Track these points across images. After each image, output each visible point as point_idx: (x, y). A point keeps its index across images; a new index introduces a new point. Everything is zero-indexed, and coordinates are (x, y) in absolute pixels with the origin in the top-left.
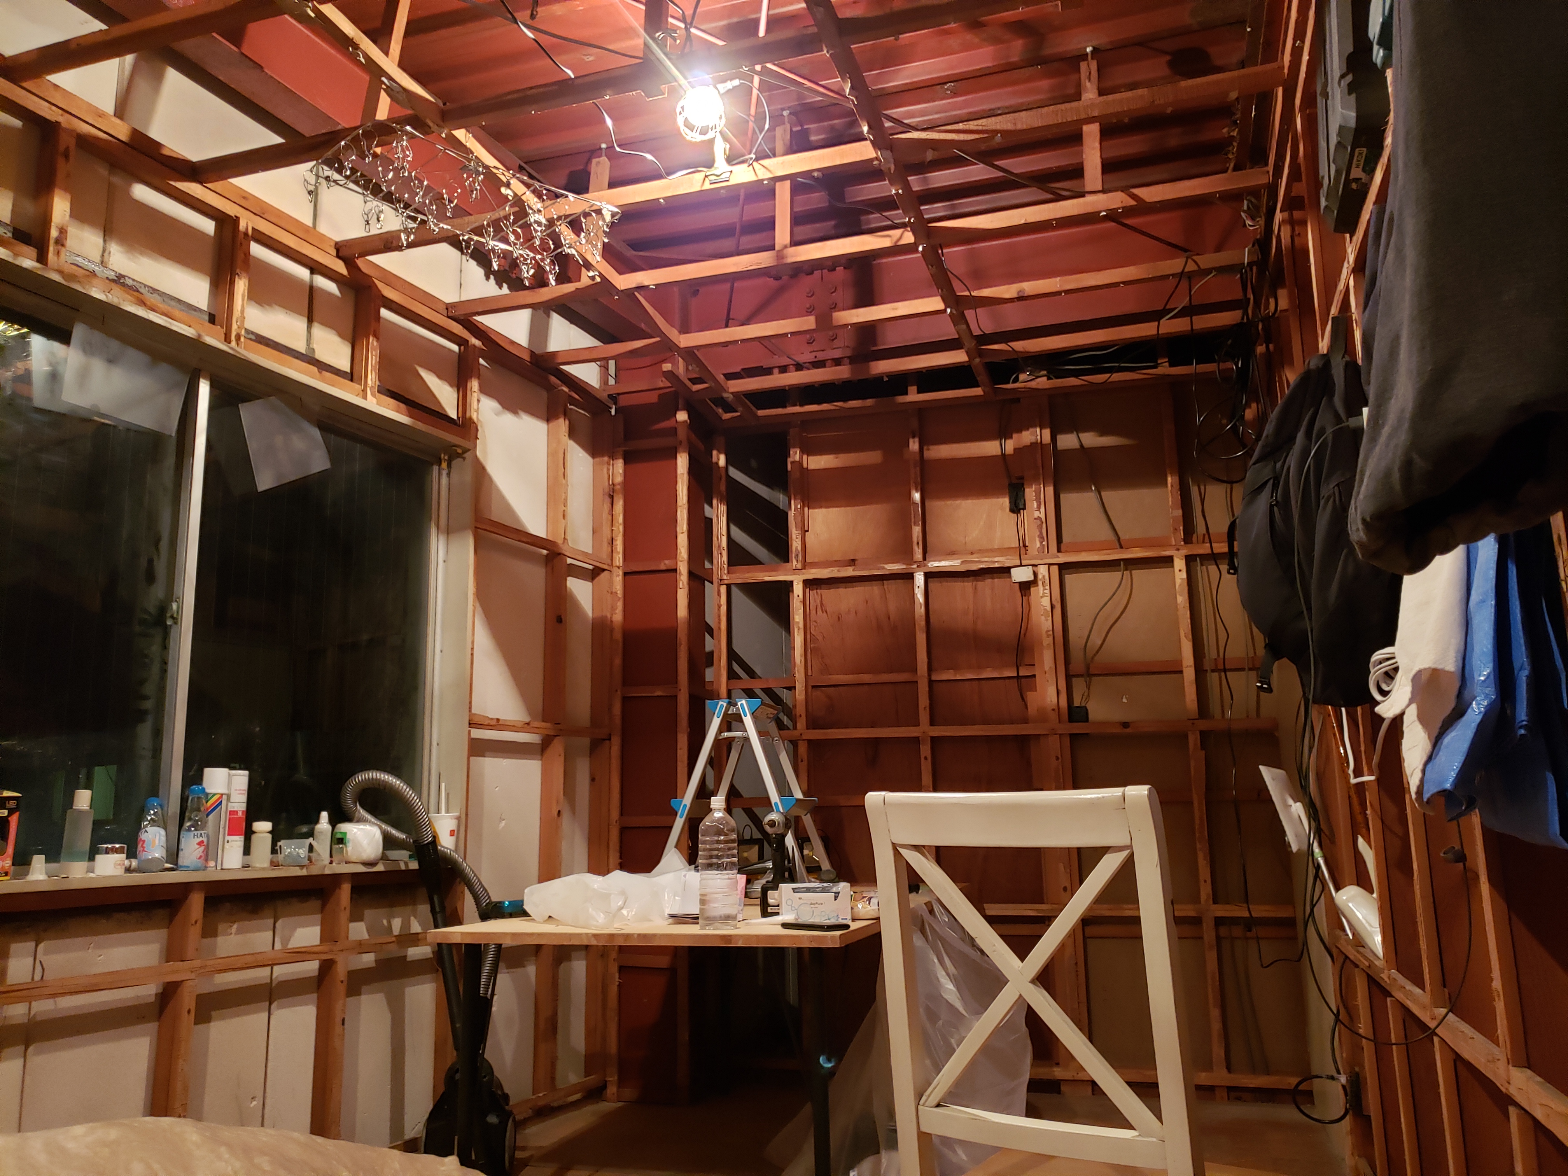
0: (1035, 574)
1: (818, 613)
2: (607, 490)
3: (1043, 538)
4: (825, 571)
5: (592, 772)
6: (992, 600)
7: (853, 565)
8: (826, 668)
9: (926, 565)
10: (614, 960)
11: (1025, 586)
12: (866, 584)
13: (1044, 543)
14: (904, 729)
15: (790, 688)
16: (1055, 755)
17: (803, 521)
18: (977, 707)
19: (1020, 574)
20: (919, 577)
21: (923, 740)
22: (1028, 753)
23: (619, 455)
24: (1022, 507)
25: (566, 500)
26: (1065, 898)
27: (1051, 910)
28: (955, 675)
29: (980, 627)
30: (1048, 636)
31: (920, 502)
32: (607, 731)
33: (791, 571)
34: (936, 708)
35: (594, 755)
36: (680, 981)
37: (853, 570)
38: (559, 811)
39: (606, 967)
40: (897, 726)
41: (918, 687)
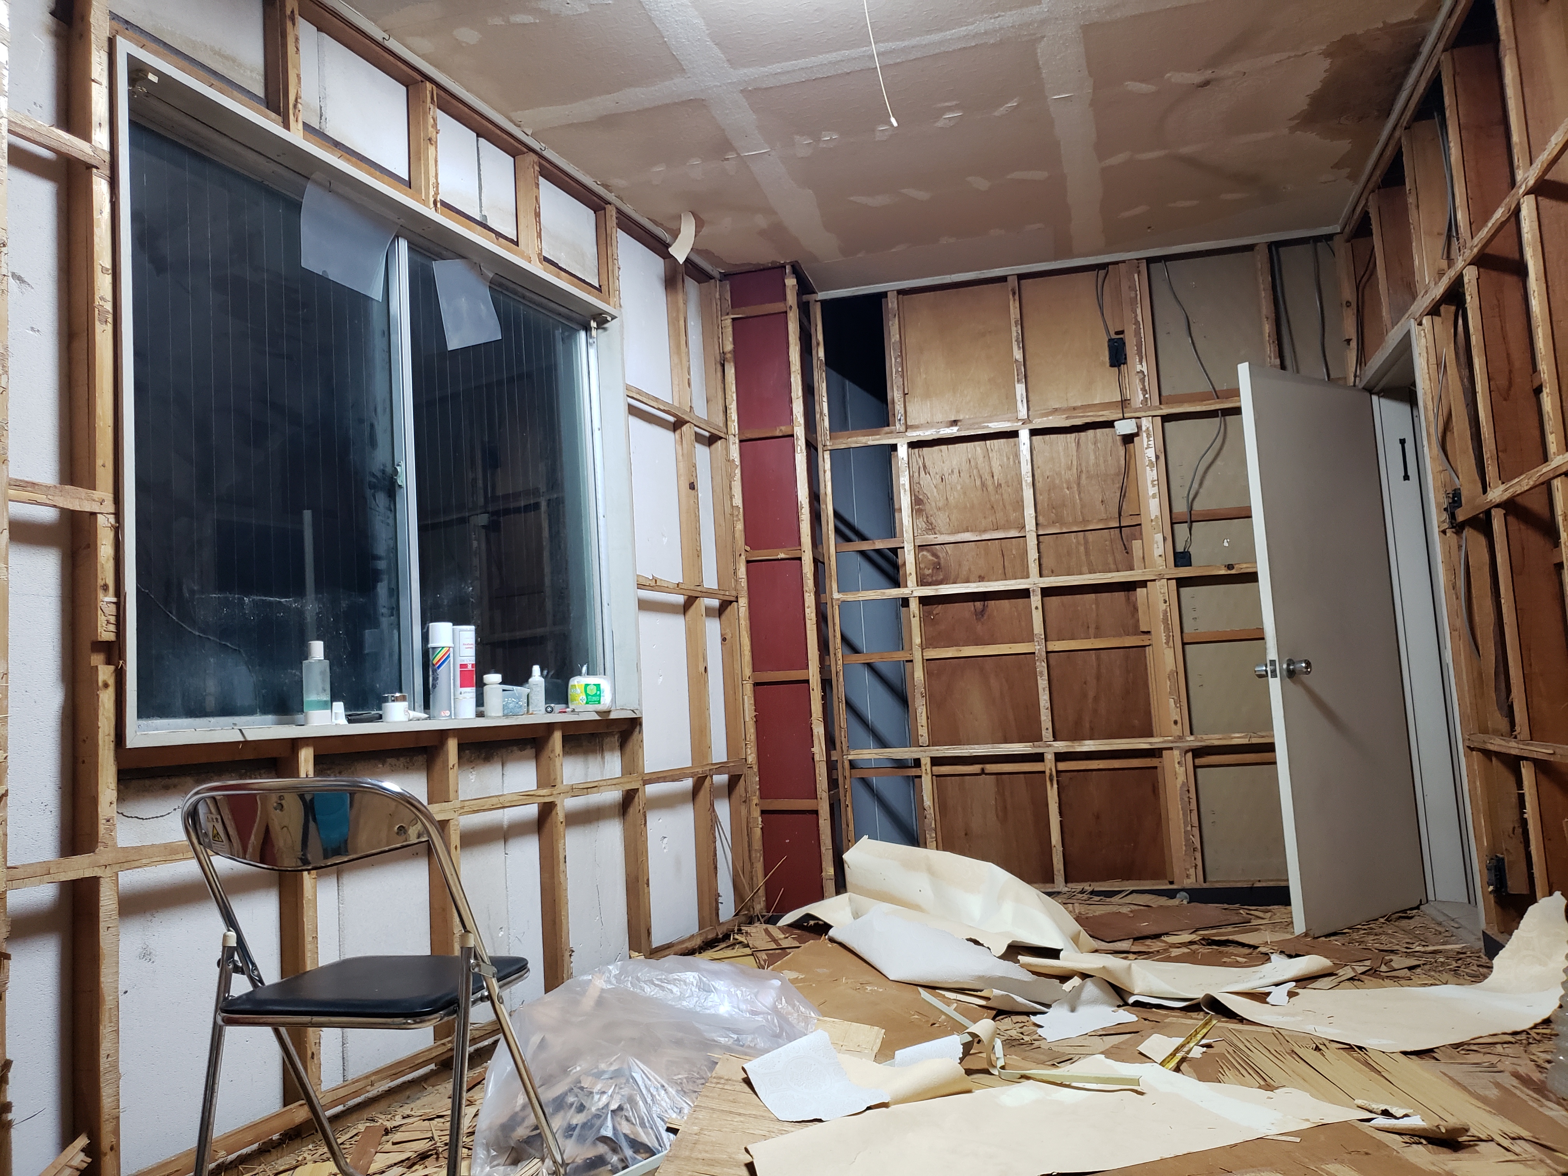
1: (921, 476)
2: (719, 357)
3: (1145, 391)
4: (928, 433)
5: (723, 632)
6: (1095, 453)
7: (956, 425)
8: (931, 528)
9: (1031, 422)
10: (756, 805)
11: (1128, 439)
12: (969, 444)
13: (1147, 396)
14: (1013, 582)
15: (896, 549)
16: (1163, 599)
17: (903, 384)
18: (1083, 558)
19: (1124, 427)
20: (1024, 435)
21: (1034, 591)
22: (1134, 599)
23: (728, 322)
24: (1123, 362)
25: (689, 368)
26: (1176, 730)
27: (1163, 742)
28: (1061, 529)
29: (1084, 481)
30: (1154, 486)
31: (1022, 360)
32: (734, 593)
33: (894, 435)
34: (1044, 561)
35: (723, 617)
36: (821, 822)
37: (958, 430)
38: (705, 668)
39: (749, 812)
40: (1005, 580)
41: (1026, 543)
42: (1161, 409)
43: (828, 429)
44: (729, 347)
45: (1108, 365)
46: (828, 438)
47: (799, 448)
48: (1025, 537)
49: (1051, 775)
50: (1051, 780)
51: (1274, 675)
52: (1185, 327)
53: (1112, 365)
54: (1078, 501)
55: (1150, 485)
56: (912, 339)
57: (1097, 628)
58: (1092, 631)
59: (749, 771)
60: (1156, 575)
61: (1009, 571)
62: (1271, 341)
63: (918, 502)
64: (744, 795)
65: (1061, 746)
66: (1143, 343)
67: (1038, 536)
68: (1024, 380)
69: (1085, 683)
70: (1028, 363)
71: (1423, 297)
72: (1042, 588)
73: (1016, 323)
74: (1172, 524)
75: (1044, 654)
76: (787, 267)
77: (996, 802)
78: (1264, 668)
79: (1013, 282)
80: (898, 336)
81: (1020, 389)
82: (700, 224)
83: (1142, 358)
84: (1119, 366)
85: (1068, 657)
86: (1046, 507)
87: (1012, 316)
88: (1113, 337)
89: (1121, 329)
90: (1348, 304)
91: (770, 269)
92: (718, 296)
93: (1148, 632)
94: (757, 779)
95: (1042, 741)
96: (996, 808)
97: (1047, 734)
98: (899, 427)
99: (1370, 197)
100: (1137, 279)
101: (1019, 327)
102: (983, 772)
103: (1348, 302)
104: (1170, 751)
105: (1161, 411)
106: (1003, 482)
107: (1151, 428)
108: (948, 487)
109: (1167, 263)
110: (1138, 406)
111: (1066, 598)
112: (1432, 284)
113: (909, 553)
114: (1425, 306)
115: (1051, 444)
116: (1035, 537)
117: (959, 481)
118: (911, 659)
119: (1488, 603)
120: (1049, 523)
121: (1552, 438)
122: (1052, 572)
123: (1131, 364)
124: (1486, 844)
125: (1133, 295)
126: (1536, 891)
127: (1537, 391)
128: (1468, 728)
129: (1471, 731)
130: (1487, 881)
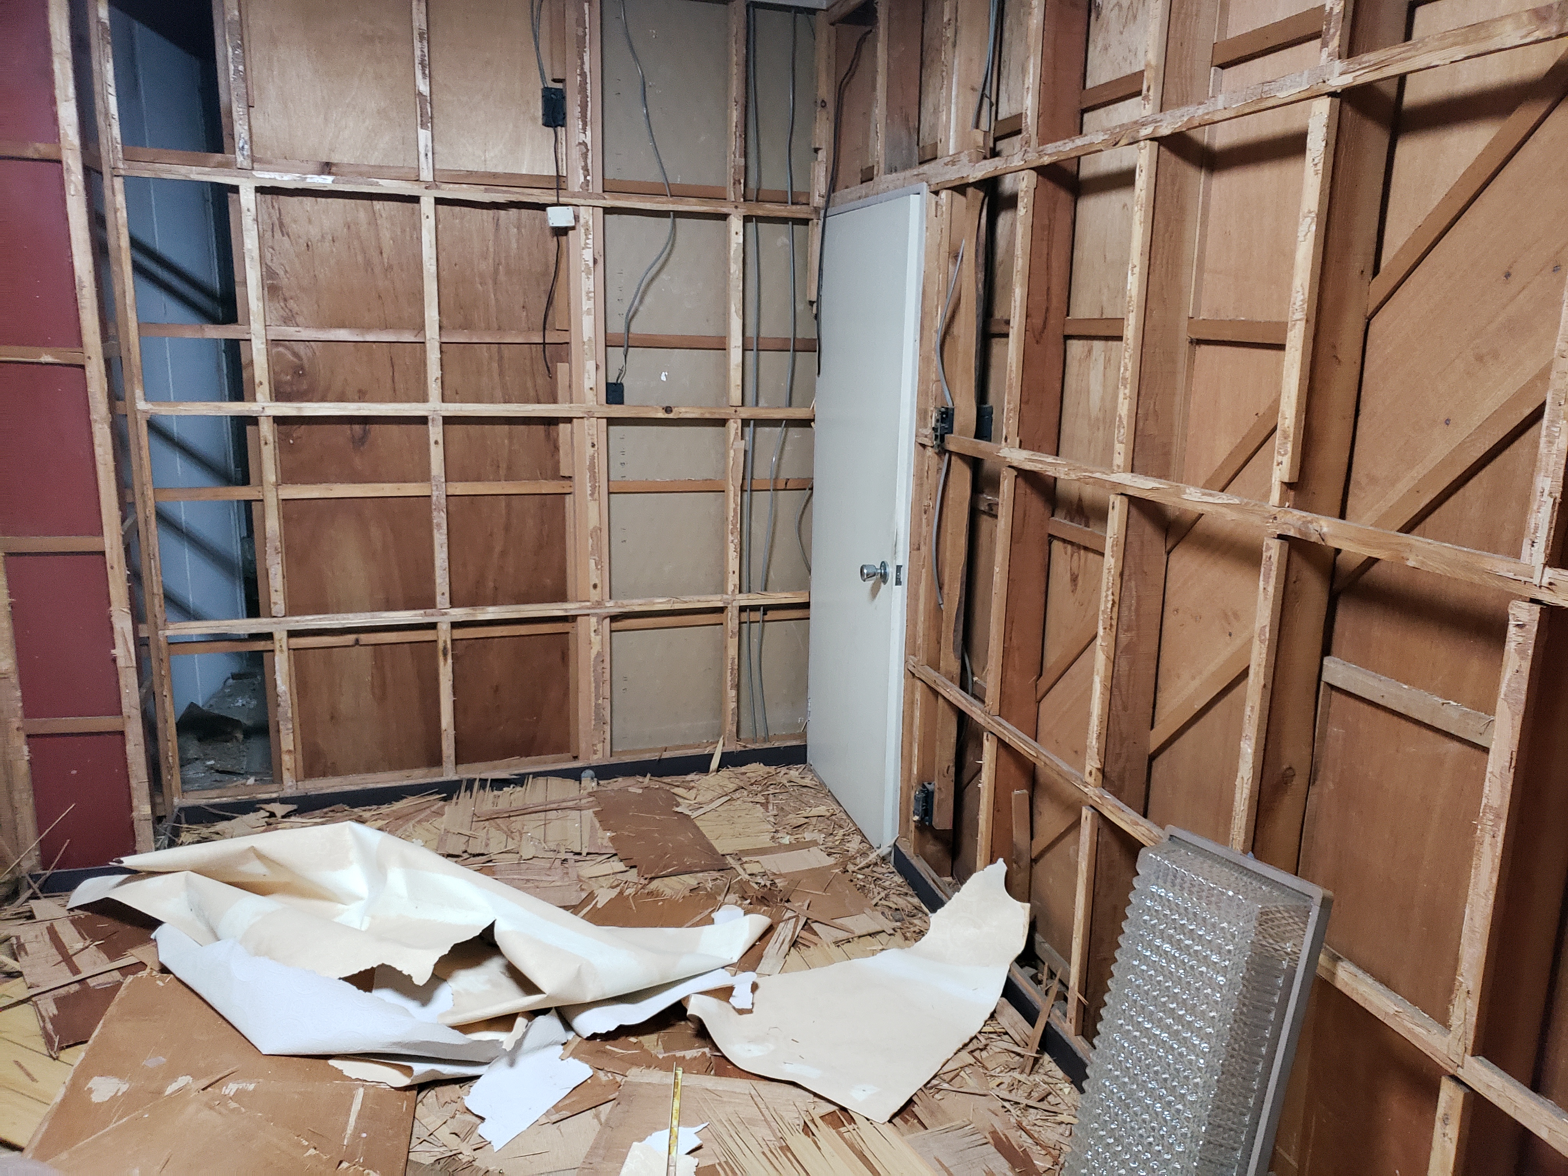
0: (577, 218)
1: (276, 236)
3: (588, 170)
4: (288, 177)
6: (518, 242)
7: (329, 173)
8: (289, 319)
9: (437, 189)
10: (18, 729)
11: (561, 232)
12: (348, 203)
13: (588, 178)
14: (407, 405)
16: (591, 442)
17: (247, 92)
18: (496, 377)
19: (558, 217)
20: (427, 203)
21: (433, 420)
22: (556, 435)
24: (560, 123)
26: (595, 595)
27: (577, 608)
28: (471, 337)
29: (502, 277)
30: (589, 299)
31: (428, 94)
33: (233, 171)
34: (447, 378)
36: (130, 748)
37: (333, 181)
39: (6, 740)
40: (394, 400)
41: (425, 352)
42: (605, 199)
43: (119, 141)
45: (541, 121)
46: (120, 156)
48: (424, 343)
49: (445, 648)
50: (445, 654)
52: (640, 92)
53: (547, 124)
54: (493, 302)
55: (584, 298)
56: (260, 23)
57: (509, 468)
58: (502, 472)
59: (3, 684)
60: (584, 412)
61: (400, 386)
62: (738, 134)
63: (272, 276)
65: (460, 614)
66: (589, 104)
67: (441, 343)
68: (429, 125)
69: (491, 535)
70: (434, 96)
72: (444, 417)
73: (421, 35)
74: (606, 346)
75: (443, 501)
77: (372, 677)
80: (237, 13)
81: (424, 136)
83: (587, 125)
84: (556, 127)
85: (471, 500)
86: (452, 306)
87: (416, 25)
88: (549, 86)
89: (560, 77)
90: (824, 104)
93: (571, 477)
94: (19, 694)
95: (435, 608)
96: (373, 685)
97: (443, 600)
98: (241, 160)
100: (585, 12)
101: (425, 44)
102: (356, 641)
103: (823, 102)
104: (587, 617)
105: (605, 201)
106: (395, 263)
107: (591, 222)
108: (317, 261)
110: (576, 190)
111: (473, 429)
112: (964, 157)
113: (258, 350)
114: (947, 177)
115: (462, 219)
116: (437, 345)
117: (332, 252)
118: (261, 497)
119: (963, 542)
120: (453, 328)
121: (1119, 447)
122: (457, 393)
123: (572, 129)
124: (915, 772)
125: (580, 33)
126: (978, 857)
127: (1067, 337)
128: (914, 655)
129: (919, 661)
130: (912, 809)
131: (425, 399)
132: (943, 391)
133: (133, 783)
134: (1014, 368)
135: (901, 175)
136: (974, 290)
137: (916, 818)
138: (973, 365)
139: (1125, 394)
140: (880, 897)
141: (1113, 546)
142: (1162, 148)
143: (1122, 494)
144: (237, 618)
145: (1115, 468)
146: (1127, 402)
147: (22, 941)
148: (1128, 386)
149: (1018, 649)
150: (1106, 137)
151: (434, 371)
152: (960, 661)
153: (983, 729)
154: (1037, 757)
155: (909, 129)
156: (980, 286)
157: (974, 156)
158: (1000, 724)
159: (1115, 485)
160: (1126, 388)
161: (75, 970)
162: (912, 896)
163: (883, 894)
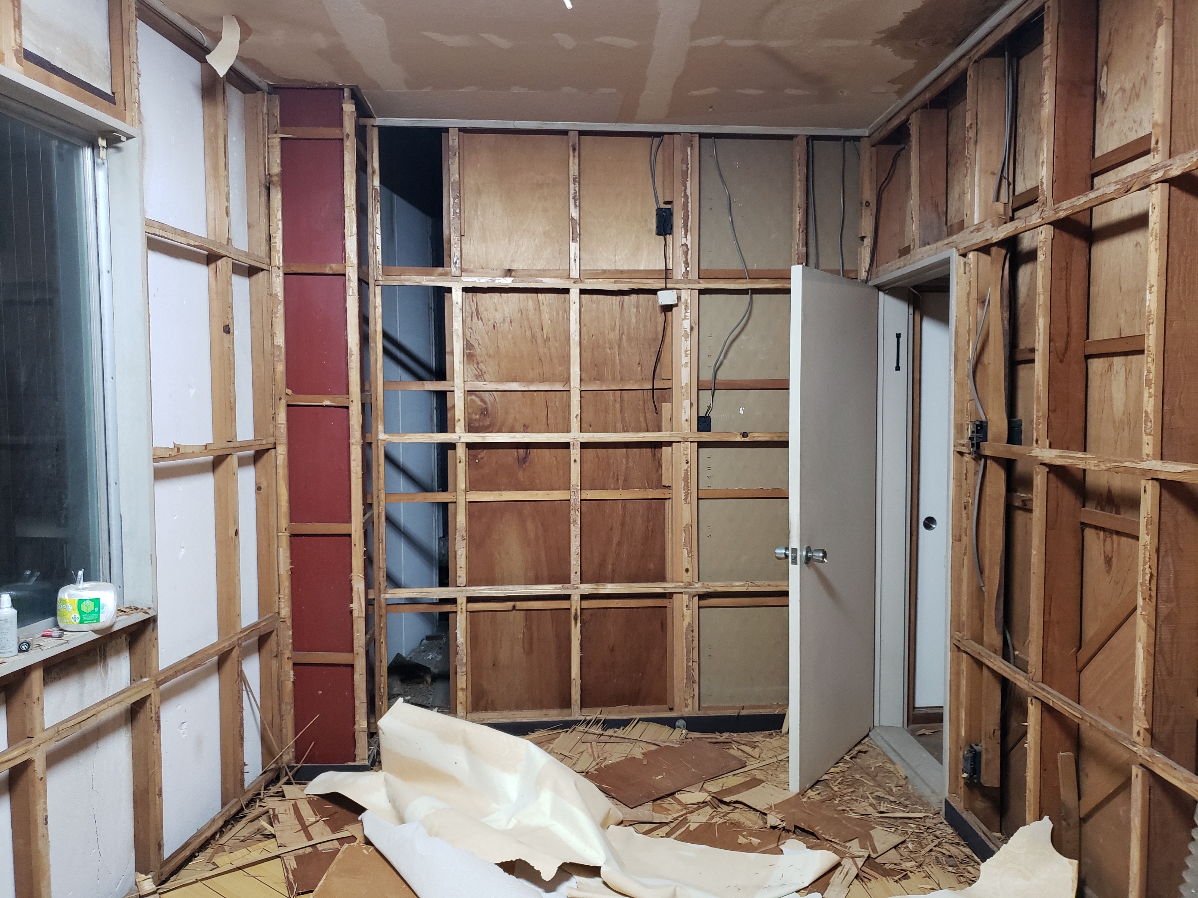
0: (679, 298)
1: (474, 320)
2: (263, 181)
3: (688, 264)
4: (483, 280)
5: (258, 481)
6: (636, 317)
7: (510, 276)
8: (480, 376)
9: (582, 281)
10: (288, 658)
11: (667, 309)
12: (521, 295)
13: (688, 269)
14: (555, 435)
15: (445, 393)
16: (685, 459)
17: (460, 227)
18: (618, 415)
19: (666, 298)
20: (575, 293)
21: (573, 445)
22: (660, 456)
23: (276, 141)
24: (669, 232)
25: (228, 194)
26: (687, 577)
27: (676, 587)
28: (601, 386)
29: (624, 343)
30: (686, 355)
31: (578, 219)
32: (271, 440)
33: (449, 278)
34: (584, 415)
35: (259, 464)
36: (357, 677)
37: (512, 282)
38: (236, 531)
39: (280, 667)
40: (548, 431)
41: (570, 397)
42: (700, 283)
43: (380, 263)
44: (276, 169)
45: (654, 232)
46: (381, 272)
47: (351, 290)
48: (569, 391)
49: (576, 614)
50: (576, 619)
51: (794, 562)
52: (727, 206)
53: (659, 234)
54: (618, 361)
55: (683, 355)
56: (470, 181)
57: (625, 480)
58: (621, 483)
59: (282, 625)
60: (681, 438)
61: (552, 421)
62: (801, 230)
63: (468, 346)
64: (275, 649)
65: (588, 588)
66: (690, 217)
67: (581, 391)
68: (578, 239)
69: (611, 529)
70: (582, 220)
71: (972, 232)
72: (581, 443)
73: (574, 179)
74: (699, 390)
75: (578, 504)
76: (345, 89)
77: (523, 636)
78: (784, 551)
79: (573, 137)
80: (457, 176)
81: (574, 247)
82: (246, 32)
83: (688, 232)
84: (666, 235)
85: (598, 505)
86: (589, 364)
87: (571, 173)
88: (661, 207)
89: (669, 200)
90: (867, 204)
91: (326, 88)
92: (265, 111)
93: (670, 487)
94: (291, 633)
95: (570, 583)
96: (523, 641)
97: (575, 577)
98: (454, 270)
99: (914, 116)
100: (689, 153)
101: (577, 184)
102: (514, 607)
103: (867, 202)
104: (681, 595)
105: (700, 285)
106: (551, 336)
107: (689, 301)
108: (500, 336)
109: (716, 140)
110: (679, 278)
111: (601, 452)
112: (988, 225)
113: (458, 397)
114: (974, 241)
115: (598, 303)
116: (579, 392)
117: (510, 329)
118: (455, 501)
119: (1000, 532)
120: (590, 380)
121: (1146, 439)
122: (590, 426)
123: (677, 235)
124: (963, 734)
125: (684, 168)
126: (1027, 811)
127: (1088, 357)
128: (959, 631)
129: (964, 636)
130: (961, 767)
131: (568, 431)
132: (976, 409)
133: (357, 703)
134: (1041, 383)
135: (933, 246)
136: (1001, 325)
137: (965, 775)
138: (1003, 385)
139: (1150, 393)
140: (934, 844)
141: (1147, 525)
142: (1173, 188)
143: (1153, 479)
144: (432, 587)
145: (1145, 457)
146: (1152, 400)
147: (276, 813)
148: (1153, 386)
149: (1058, 623)
150: (1118, 187)
151: (575, 410)
152: (1002, 635)
153: (1027, 694)
154: (1082, 719)
155: (939, 213)
156: (1006, 323)
157: (996, 222)
158: (1043, 690)
159: (1145, 472)
160: (1150, 388)
161: (310, 838)
162: (964, 847)
163: (936, 842)
